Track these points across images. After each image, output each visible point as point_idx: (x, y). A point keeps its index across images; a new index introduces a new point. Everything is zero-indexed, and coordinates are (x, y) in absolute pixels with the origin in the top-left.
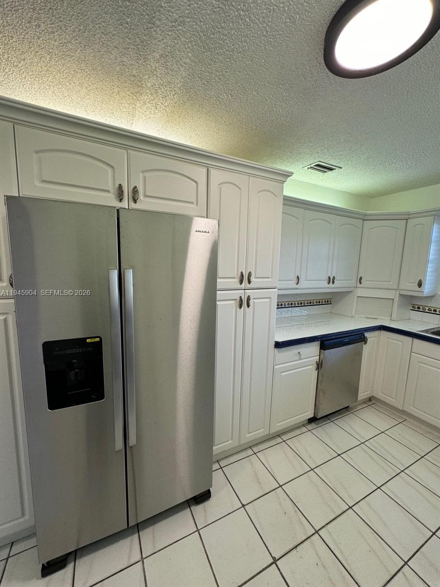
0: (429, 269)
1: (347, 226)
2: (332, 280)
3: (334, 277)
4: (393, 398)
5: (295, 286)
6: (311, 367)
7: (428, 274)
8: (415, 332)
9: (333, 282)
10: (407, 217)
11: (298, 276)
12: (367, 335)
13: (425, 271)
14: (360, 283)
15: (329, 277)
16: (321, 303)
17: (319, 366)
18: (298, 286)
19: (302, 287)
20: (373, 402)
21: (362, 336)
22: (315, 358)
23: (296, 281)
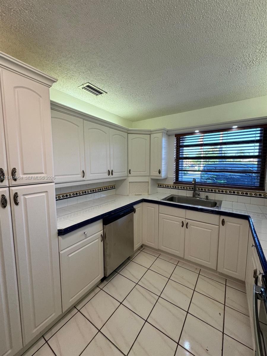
0: (163, 163)
1: (118, 136)
2: (110, 173)
3: (112, 170)
4: (153, 243)
5: (82, 179)
6: (97, 240)
7: (163, 166)
8: (159, 200)
9: (112, 174)
10: (150, 133)
11: (83, 171)
12: (135, 207)
13: (161, 165)
14: (130, 174)
15: (109, 170)
16: (108, 189)
17: (104, 238)
18: (84, 179)
19: (88, 179)
20: (144, 247)
21: (132, 209)
22: (100, 232)
23: (82, 174)
